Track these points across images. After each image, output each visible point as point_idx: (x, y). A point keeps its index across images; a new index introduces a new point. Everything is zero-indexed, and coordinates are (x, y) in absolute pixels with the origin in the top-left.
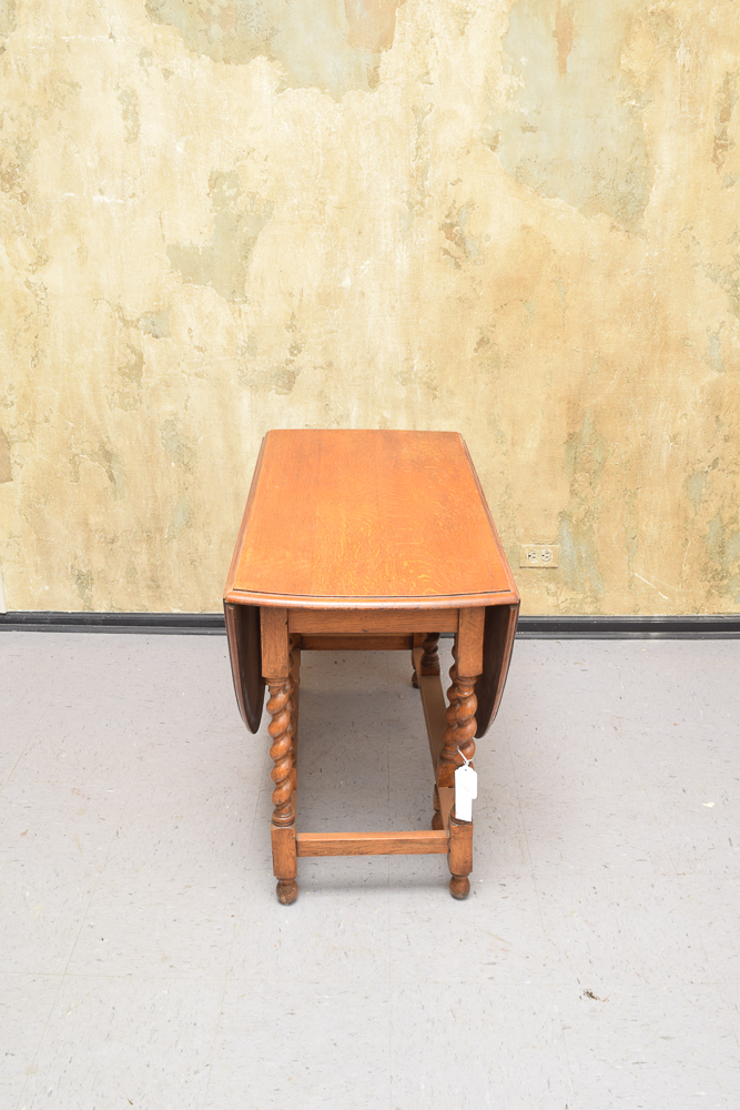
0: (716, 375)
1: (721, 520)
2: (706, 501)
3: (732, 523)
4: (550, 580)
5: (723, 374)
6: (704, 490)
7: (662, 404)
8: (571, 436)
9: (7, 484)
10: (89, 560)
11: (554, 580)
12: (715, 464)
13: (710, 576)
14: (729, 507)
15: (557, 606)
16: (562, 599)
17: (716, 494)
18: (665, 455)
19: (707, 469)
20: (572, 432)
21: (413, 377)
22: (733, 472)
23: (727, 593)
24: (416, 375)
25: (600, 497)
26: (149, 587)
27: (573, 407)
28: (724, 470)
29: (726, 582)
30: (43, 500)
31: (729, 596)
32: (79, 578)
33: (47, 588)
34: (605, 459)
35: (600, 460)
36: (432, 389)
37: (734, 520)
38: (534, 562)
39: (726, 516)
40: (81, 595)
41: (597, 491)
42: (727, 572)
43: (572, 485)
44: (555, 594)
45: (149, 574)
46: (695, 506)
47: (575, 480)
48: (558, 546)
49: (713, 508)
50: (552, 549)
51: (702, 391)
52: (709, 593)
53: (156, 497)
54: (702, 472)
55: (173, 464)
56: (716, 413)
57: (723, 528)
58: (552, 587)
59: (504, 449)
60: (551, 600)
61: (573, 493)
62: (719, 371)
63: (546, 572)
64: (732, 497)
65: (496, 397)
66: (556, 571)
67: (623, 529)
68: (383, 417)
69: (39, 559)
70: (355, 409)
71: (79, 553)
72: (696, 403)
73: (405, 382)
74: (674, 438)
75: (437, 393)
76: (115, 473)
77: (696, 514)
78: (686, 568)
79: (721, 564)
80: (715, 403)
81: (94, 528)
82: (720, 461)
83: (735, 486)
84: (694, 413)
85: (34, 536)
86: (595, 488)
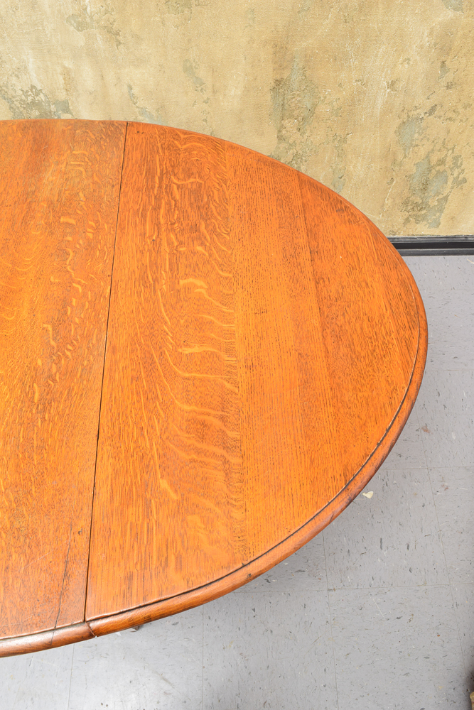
0: (450, 14)
1: (429, 162)
2: (417, 146)
3: (439, 165)
5: (459, 13)
6: (416, 135)
7: (383, 48)
8: (278, 82)
12: (433, 110)
13: (410, 207)
14: (440, 150)
17: (428, 139)
18: (380, 102)
19: (423, 115)
20: (278, 77)
21: (88, 20)
22: (450, 119)
23: (423, 220)
24: (91, 17)
25: (309, 142)
27: (280, 51)
28: (440, 117)
29: (423, 212)
31: (425, 223)
34: (315, 106)
35: (309, 107)
36: (113, 34)
37: (442, 162)
39: (434, 159)
41: (305, 137)
42: (427, 204)
43: (280, 131)
46: (405, 150)
47: (283, 127)
49: (423, 152)
51: (431, 34)
52: (407, 220)
54: (417, 119)
56: (443, 58)
57: (430, 170)
59: (205, 97)
61: (281, 138)
62: (455, 9)
64: (444, 143)
65: (189, 41)
67: (331, 170)
68: (64, 67)
70: (31, 60)
72: (422, 47)
73: (81, 27)
74: (392, 85)
75: (120, 38)
77: (405, 157)
78: (388, 202)
79: (422, 199)
80: (444, 47)
82: (438, 108)
83: (448, 132)
84: (418, 58)
86: (304, 133)
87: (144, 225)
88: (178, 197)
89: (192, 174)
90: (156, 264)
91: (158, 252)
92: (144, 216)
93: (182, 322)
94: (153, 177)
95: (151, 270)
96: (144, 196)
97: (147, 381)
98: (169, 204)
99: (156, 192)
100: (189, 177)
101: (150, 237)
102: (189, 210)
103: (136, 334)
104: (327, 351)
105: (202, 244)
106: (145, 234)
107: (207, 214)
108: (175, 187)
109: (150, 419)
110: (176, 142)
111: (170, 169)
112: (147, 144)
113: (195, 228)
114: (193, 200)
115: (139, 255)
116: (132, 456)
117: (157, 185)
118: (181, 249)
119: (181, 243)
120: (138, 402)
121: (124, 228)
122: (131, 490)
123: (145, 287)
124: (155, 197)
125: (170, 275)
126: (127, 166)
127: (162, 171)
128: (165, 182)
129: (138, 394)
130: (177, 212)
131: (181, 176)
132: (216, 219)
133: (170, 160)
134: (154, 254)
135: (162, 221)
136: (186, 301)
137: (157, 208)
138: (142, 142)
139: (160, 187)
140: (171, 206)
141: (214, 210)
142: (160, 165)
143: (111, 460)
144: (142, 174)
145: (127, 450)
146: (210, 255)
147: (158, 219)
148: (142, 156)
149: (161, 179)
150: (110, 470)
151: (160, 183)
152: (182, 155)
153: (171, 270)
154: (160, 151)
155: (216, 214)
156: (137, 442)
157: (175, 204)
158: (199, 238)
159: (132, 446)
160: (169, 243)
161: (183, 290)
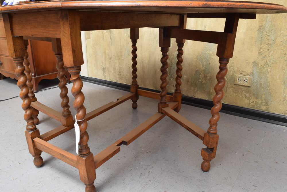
4: (247, 92)
8: (260, 27)
9: (89, 39)
10: (105, 64)
11: (249, 92)
15: (249, 104)
16: (251, 101)
20: (261, 25)
25: (272, 57)
26: (119, 74)
30: (96, 45)
32: (103, 69)
33: (97, 71)
34: (276, 39)
35: (273, 39)
38: (240, 83)
40: (104, 75)
41: (271, 54)
43: (260, 50)
44: (248, 99)
45: (119, 70)
47: (261, 48)
48: (251, 77)
50: (249, 78)
53: (121, 45)
55: (125, 35)
58: (247, 95)
60: (247, 101)
61: (260, 54)
63: (246, 88)
66: (250, 88)
69: (95, 62)
71: (103, 62)
76: (112, 37)
81: (107, 54)
85: (94, 56)
86: (270, 52)
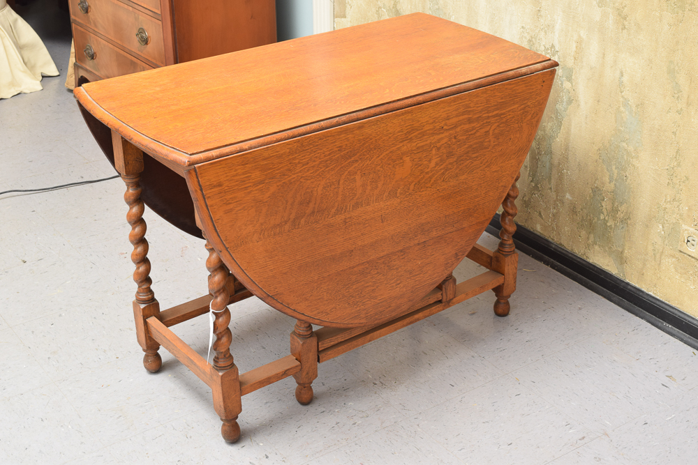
87: (457, 116)
88: (478, 134)
89: (498, 139)
90: (424, 135)
91: (433, 134)
92: (463, 114)
93: (378, 168)
94: (497, 109)
95: (419, 134)
96: (482, 108)
97: (338, 157)
98: (473, 128)
99: (484, 115)
100: (495, 138)
101: (446, 125)
102: (466, 146)
103: (371, 139)
104: (354, 267)
105: (437, 164)
106: (448, 119)
107: (462, 160)
108: (487, 129)
109: (313, 167)
110: (530, 116)
111: (504, 120)
112: (531, 93)
113: (450, 154)
114: (475, 146)
115: (431, 121)
116: (290, 163)
117: (490, 114)
118: (434, 149)
119: (438, 149)
120: (325, 156)
121: (455, 102)
122: (270, 169)
123: (406, 134)
124: (480, 117)
125: (414, 148)
126: (511, 84)
127: (502, 114)
128: (493, 120)
129: (329, 154)
130: (465, 137)
131: (496, 131)
132: (456, 169)
133: (513, 117)
134: (431, 132)
135: (458, 129)
136: (393, 167)
137: (470, 121)
138: (532, 89)
139: (488, 117)
140: (471, 131)
141: (464, 165)
142: (509, 111)
143: (288, 150)
144: (502, 99)
145: (294, 159)
146: (427, 173)
147: (461, 125)
148: (519, 93)
149: (496, 115)
150: (282, 152)
151: (492, 116)
152: (517, 125)
153: (418, 148)
154: (523, 106)
155: (461, 167)
156: (299, 163)
157: (472, 134)
158: (441, 161)
159: (297, 161)
160: (439, 141)
161: (402, 161)
